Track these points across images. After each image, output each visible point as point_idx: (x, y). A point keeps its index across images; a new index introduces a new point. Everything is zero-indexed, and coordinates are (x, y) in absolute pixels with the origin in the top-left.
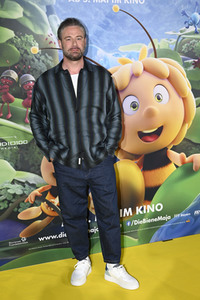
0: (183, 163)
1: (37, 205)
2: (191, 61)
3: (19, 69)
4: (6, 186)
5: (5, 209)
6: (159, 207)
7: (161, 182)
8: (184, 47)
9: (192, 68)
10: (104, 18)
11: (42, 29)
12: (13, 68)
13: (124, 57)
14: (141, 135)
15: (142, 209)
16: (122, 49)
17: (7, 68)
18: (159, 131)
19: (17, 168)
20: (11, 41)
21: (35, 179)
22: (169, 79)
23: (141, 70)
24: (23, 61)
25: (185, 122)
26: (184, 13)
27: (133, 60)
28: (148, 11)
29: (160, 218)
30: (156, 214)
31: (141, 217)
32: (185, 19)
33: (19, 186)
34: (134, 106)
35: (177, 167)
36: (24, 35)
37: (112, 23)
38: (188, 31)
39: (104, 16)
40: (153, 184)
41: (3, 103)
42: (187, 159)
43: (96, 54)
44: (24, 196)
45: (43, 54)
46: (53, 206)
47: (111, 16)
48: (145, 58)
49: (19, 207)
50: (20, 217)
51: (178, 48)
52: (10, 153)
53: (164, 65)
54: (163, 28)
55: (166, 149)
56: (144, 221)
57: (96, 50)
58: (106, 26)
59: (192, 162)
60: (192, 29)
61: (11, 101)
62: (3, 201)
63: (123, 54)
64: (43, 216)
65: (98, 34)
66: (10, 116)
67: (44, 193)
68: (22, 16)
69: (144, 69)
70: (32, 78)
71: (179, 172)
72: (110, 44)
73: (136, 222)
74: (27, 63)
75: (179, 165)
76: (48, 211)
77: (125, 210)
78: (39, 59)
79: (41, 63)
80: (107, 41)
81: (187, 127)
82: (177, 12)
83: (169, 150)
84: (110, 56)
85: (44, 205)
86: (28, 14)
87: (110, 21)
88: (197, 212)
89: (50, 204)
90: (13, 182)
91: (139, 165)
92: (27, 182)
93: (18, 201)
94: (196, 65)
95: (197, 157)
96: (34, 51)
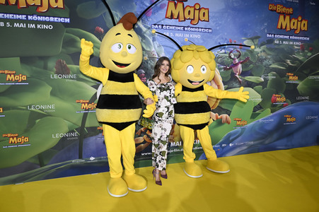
0: (217, 118)
1: (142, 136)
2: (222, 67)
8: (219, 60)
9: (222, 70)
11: (150, 48)
28: (202, 41)
31: (195, 146)
35: (214, 121)
38: (221, 52)
42: (219, 117)
45: (149, 60)
59: (221, 118)
60: (223, 51)
64: (145, 142)
71: (215, 123)
75: (215, 119)
76: (147, 140)
78: (147, 63)
79: (148, 65)
85: (145, 136)
88: (223, 145)
89: (148, 136)
94: (225, 69)
95: (224, 116)
96: (145, 58)
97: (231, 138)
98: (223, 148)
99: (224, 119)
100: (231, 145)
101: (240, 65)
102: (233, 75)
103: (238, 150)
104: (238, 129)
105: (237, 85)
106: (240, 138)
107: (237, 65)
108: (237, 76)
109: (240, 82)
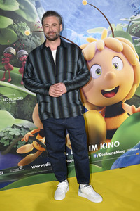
0: (134, 112)
1: (30, 143)
2: (138, 39)
3: (17, 46)
4: (8, 129)
5: (7, 146)
6: (117, 144)
7: (118, 126)
8: (133, 29)
9: (139, 44)
10: (76, 9)
12: (12, 46)
13: (91, 37)
14: (104, 93)
16: (89, 31)
17: (8, 46)
18: (117, 89)
19: (15, 117)
20: (11, 27)
21: (28, 125)
22: (123, 52)
23: (103, 46)
24: (19, 40)
25: (134, 83)
26: (133, 5)
27: (97, 39)
28: (107, 4)
29: (118, 152)
30: (114, 149)
31: (104, 151)
32: (134, 9)
33: (17, 129)
34: (98, 72)
35: (129, 115)
36: (20, 22)
37: (82, 13)
38: (136, 18)
39: (76, 8)
40: (112, 127)
41: (6, 71)
42: (136, 110)
43: (71, 35)
44: (21, 136)
45: (33, 35)
46: (42, 144)
47: (82, 8)
48: (106, 38)
49: (17, 145)
50: (18, 151)
51: (130, 30)
52: (10, 106)
53: (120, 42)
54: (119, 16)
55: (121, 102)
56: (106, 154)
57: (71, 32)
58: (78, 15)
60: (139, 16)
61: (11, 69)
62: (6, 140)
63: (90, 35)
64: (34, 151)
65: (72, 21)
66: (11, 79)
67: (35, 135)
68: (18, 8)
69: (105, 46)
70: (26, 53)
71: (131, 119)
72: (81, 28)
74: (22, 42)
75: (131, 114)
76: (38, 147)
77: (93, 146)
78: (30, 39)
79: (32, 42)
80: (78, 26)
81: (136, 87)
82: (128, 4)
83: (124, 103)
84: (81, 36)
85: (35, 143)
86: (23, 7)
87: (80, 11)
89: (39, 142)
90: (13, 127)
91: (102, 114)
92: (23, 127)
93: (17, 140)
96: (27, 33)
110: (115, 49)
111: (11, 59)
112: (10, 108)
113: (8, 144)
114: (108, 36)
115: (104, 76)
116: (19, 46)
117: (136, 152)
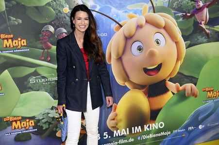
0: (178, 90)
2: (180, 14)
3: (55, 24)
4: (47, 111)
5: (46, 129)
6: (161, 125)
7: (162, 106)
8: (174, 4)
9: (181, 19)
12: (50, 24)
13: (131, 13)
14: (146, 71)
15: (149, 127)
16: (129, 7)
17: (46, 24)
18: (159, 67)
19: (54, 98)
20: (49, 4)
22: (164, 28)
23: (144, 22)
24: (57, 18)
25: (178, 60)
27: (137, 15)
29: (163, 134)
30: (159, 131)
31: (148, 133)
34: (140, 49)
35: (173, 94)
40: (156, 107)
41: (44, 49)
42: (181, 88)
43: (110, 11)
48: (147, 13)
49: (57, 127)
50: (58, 135)
51: (171, 5)
52: (49, 86)
53: (161, 18)
55: (165, 80)
56: (151, 136)
57: (111, 8)
59: (185, 90)
61: (49, 48)
62: (45, 123)
63: (130, 11)
66: (49, 59)
69: (146, 22)
70: (65, 31)
71: (176, 98)
73: (144, 137)
74: (61, 20)
75: (175, 92)
77: (136, 127)
80: (118, 2)
81: (179, 64)
83: (167, 81)
84: (121, 12)
88: (190, 128)
90: (52, 109)
91: (145, 93)
93: (56, 123)
94: (184, 17)
95: (189, 86)
96: (66, 10)
97: (200, 118)
98: (190, 132)
99: (188, 91)
100: (200, 127)
101: (206, 10)
102: (197, 25)
103: (211, 134)
104: (210, 103)
105: (203, 39)
106: (213, 116)
107: (201, 9)
108: (203, 26)
109: (207, 35)
110: (156, 25)
111: (49, 38)
112: (49, 88)
113: (47, 126)
114: (149, 12)
115: (145, 53)
116: (57, 24)
117: (182, 133)
